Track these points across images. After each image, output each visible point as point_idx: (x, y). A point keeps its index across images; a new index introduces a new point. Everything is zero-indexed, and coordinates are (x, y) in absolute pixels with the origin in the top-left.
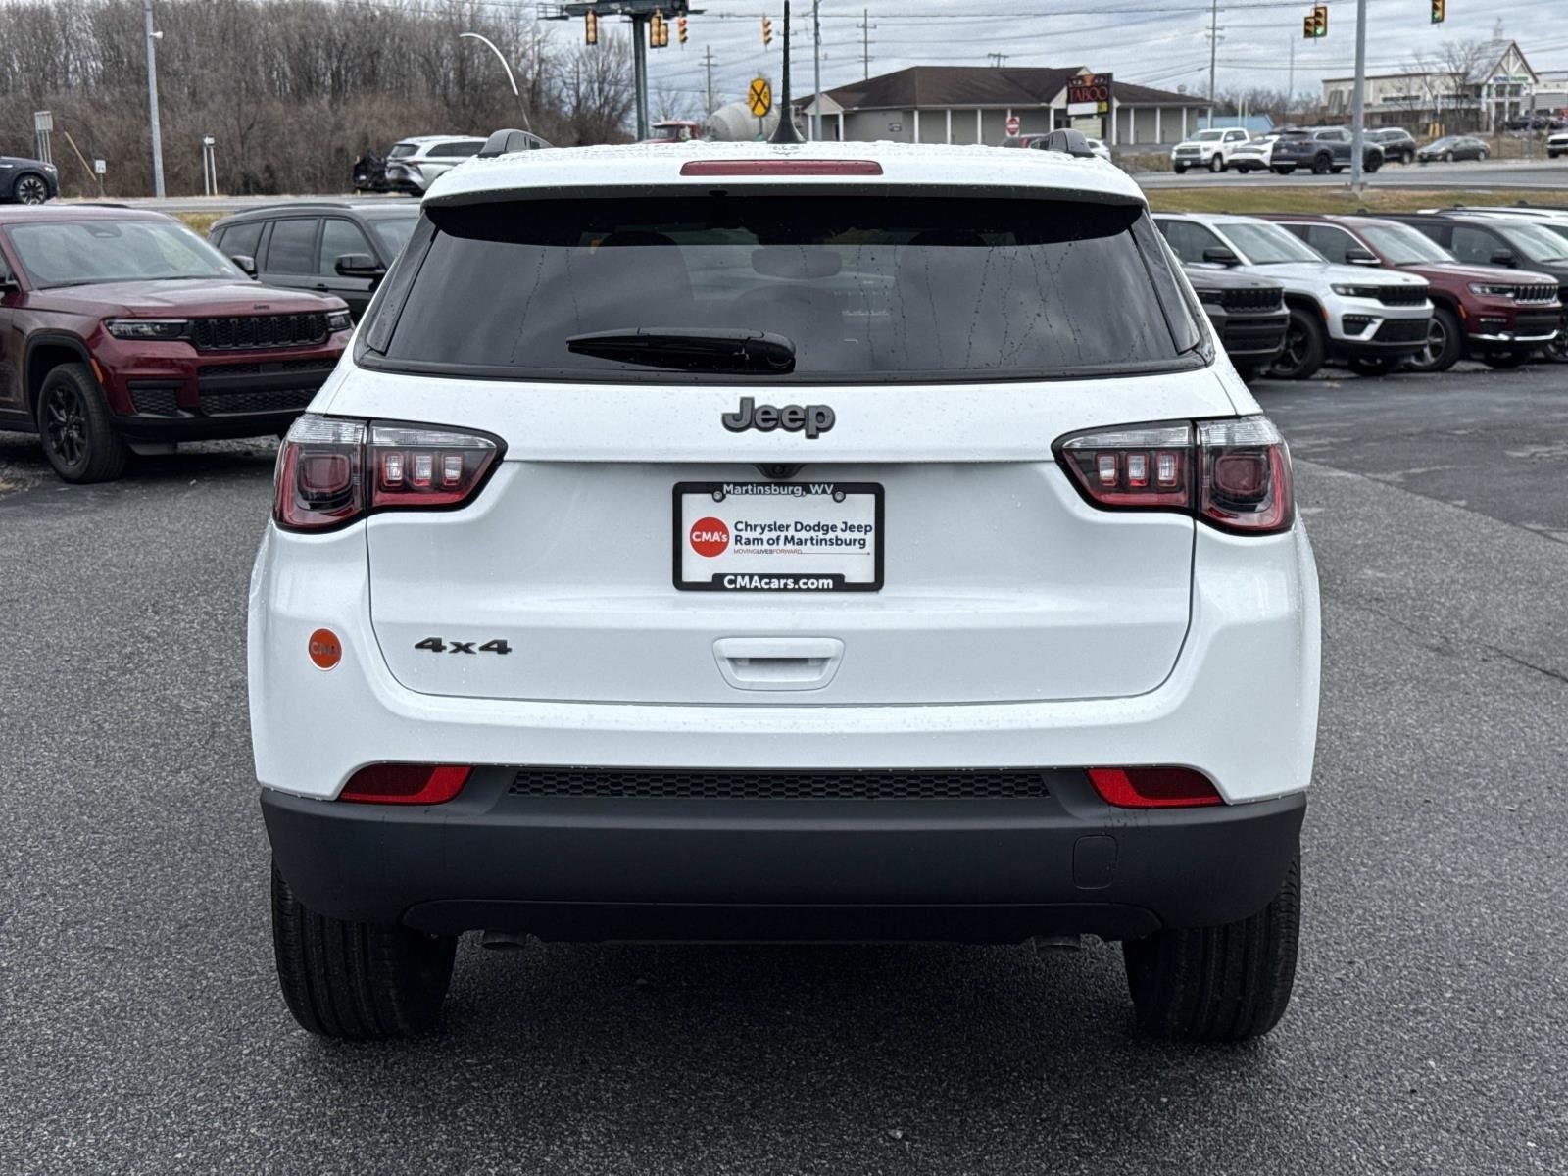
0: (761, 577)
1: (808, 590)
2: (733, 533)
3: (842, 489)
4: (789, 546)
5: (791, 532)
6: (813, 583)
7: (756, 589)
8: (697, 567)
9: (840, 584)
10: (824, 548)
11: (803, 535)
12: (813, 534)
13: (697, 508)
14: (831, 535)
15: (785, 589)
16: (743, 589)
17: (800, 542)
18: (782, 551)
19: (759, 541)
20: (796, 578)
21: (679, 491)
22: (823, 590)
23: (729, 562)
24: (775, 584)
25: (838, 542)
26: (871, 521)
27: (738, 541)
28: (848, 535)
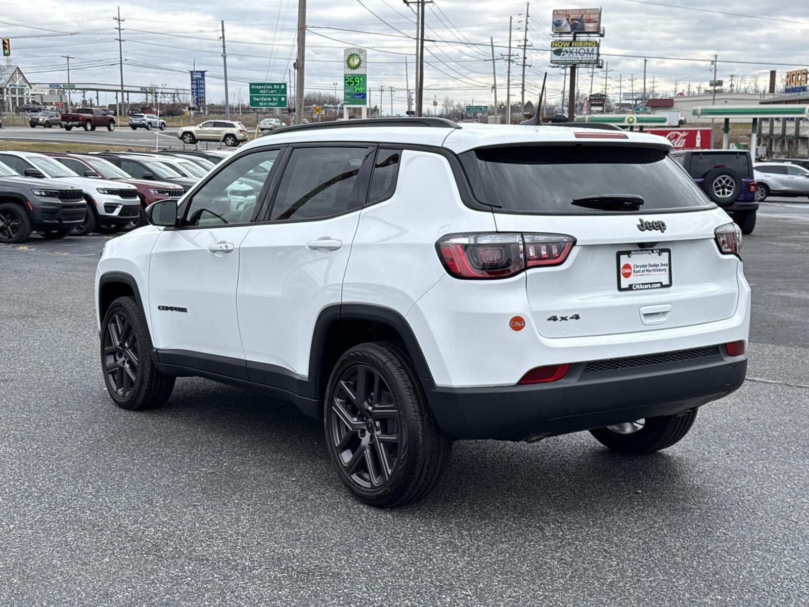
0: (642, 284)
1: (654, 288)
2: (633, 269)
3: (662, 251)
4: (647, 273)
5: (648, 268)
6: (656, 286)
7: (641, 289)
8: (625, 283)
9: (663, 286)
10: (656, 273)
11: (651, 268)
12: (653, 268)
13: (624, 260)
14: (658, 268)
15: (648, 288)
16: (638, 289)
17: (650, 271)
18: (646, 275)
19: (639, 271)
20: (651, 284)
21: (619, 255)
22: (657, 288)
23: (633, 280)
24: (646, 287)
25: (660, 270)
26: (667, 262)
27: (634, 272)
28: (662, 268)
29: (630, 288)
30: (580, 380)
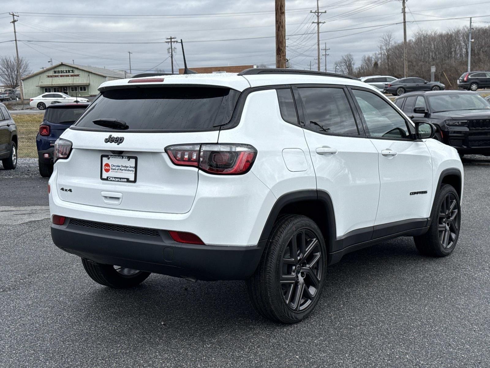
0: (115, 178)
1: (122, 181)
2: (111, 167)
3: (129, 158)
4: (121, 171)
5: (121, 168)
6: (123, 180)
7: (113, 181)
8: (105, 175)
9: (128, 181)
10: (126, 172)
11: (123, 168)
12: (124, 168)
13: (105, 161)
14: (128, 169)
15: (118, 181)
16: (111, 180)
17: (122, 170)
18: (119, 172)
19: (115, 169)
20: (120, 178)
21: (102, 156)
22: (124, 182)
23: (111, 174)
24: (117, 180)
25: (129, 170)
26: (134, 166)
27: (112, 169)
28: (130, 169)
29: (107, 179)
30: (67, 228)
